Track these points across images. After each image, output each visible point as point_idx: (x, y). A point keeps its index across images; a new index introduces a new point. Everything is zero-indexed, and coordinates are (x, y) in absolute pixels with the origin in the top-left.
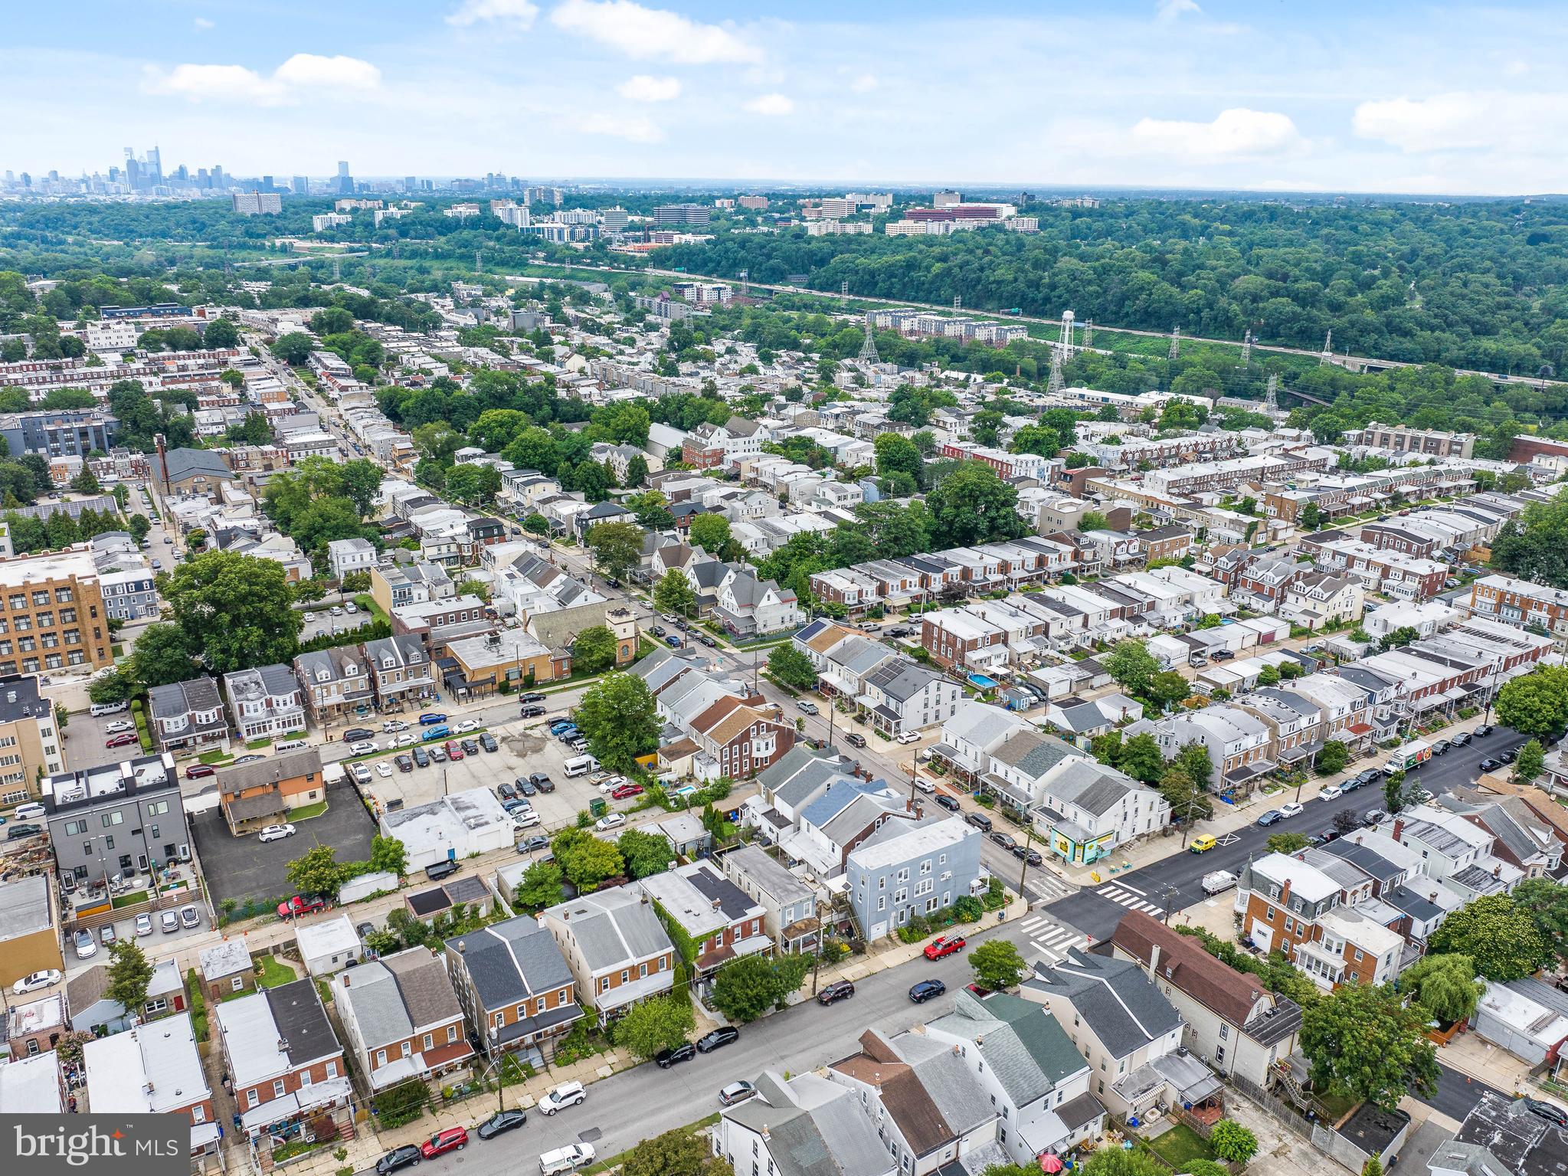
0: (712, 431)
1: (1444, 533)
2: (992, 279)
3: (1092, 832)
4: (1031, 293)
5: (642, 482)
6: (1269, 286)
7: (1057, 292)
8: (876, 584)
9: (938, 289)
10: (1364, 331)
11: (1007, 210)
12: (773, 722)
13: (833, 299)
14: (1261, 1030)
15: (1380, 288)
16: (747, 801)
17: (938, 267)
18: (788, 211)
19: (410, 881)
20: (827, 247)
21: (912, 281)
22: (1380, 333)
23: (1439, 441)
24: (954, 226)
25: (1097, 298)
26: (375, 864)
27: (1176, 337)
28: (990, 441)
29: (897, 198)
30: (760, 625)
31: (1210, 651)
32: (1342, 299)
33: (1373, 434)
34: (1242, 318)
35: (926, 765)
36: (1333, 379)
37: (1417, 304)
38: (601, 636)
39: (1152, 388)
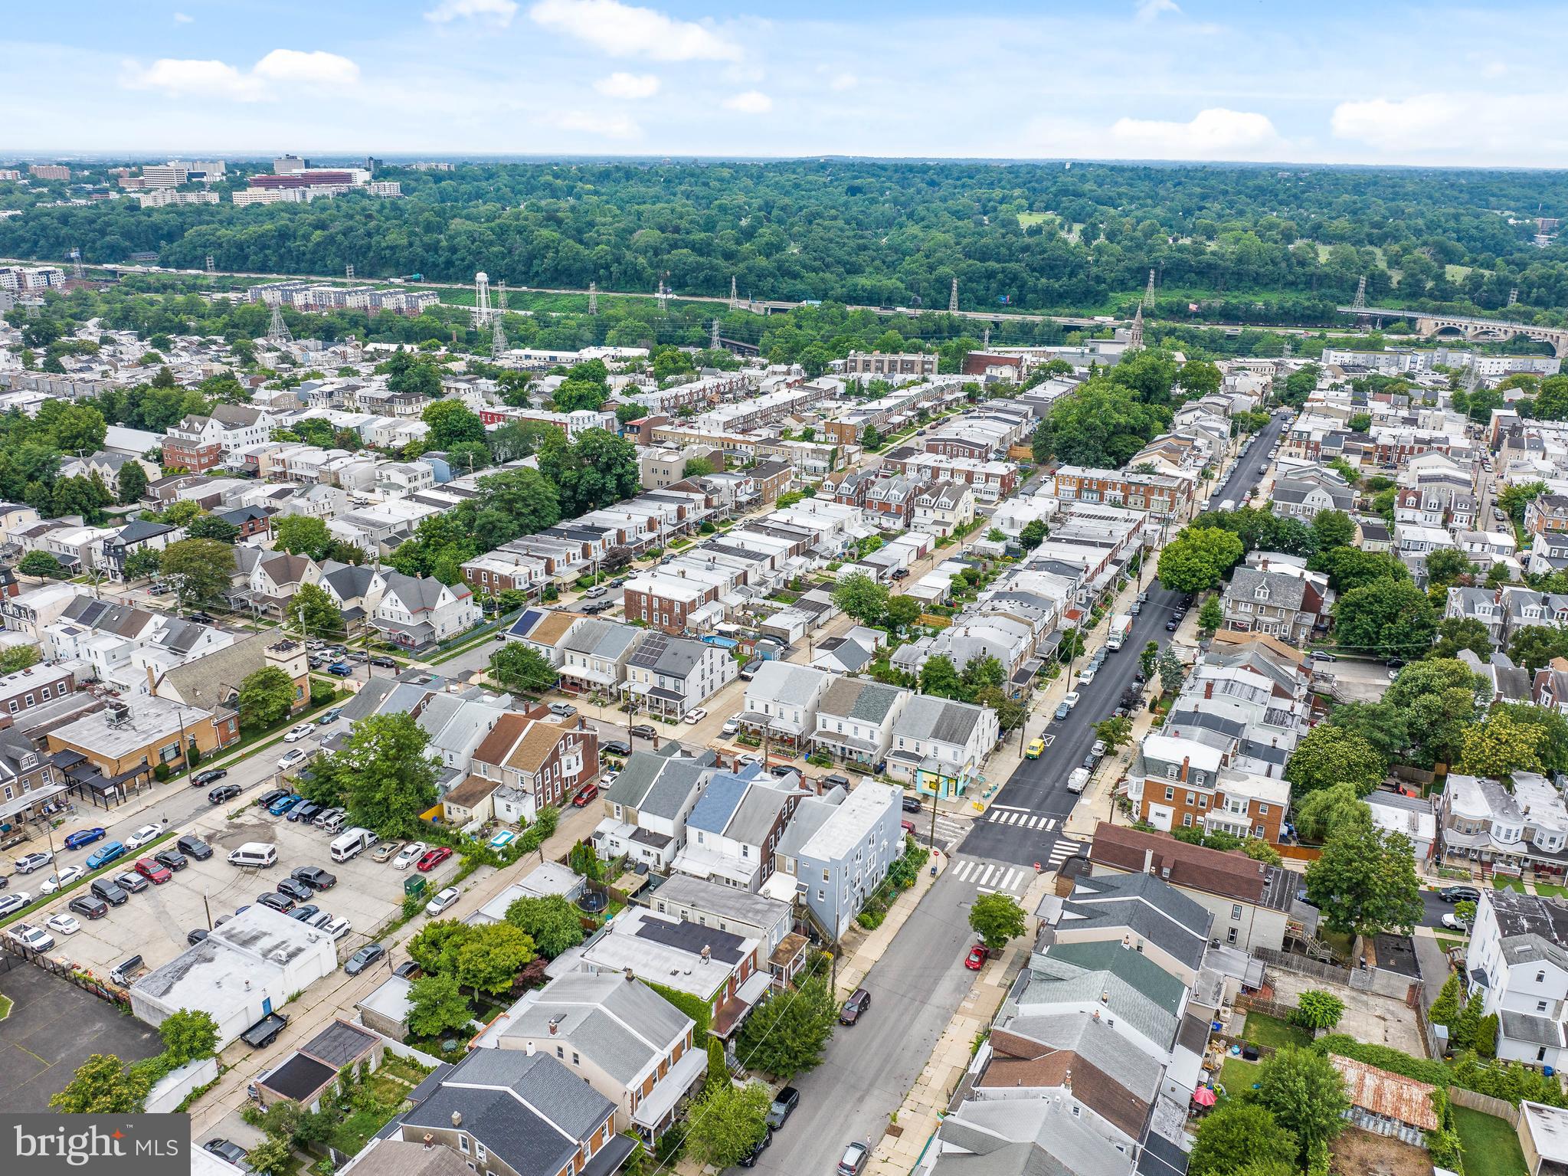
0: (204, 424)
1: (992, 437)
2: (384, 244)
3: (958, 762)
4: (431, 258)
5: (144, 494)
6: (667, 239)
7: (459, 255)
8: (543, 564)
9: (323, 259)
10: (761, 276)
11: (361, 177)
12: (577, 730)
13: (197, 277)
14: (1272, 899)
15: (761, 236)
16: (600, 828)
17: (318, 235)
18: (99, 182)
19: (228, 1060)
20: (174, 220)
21: (290, 251)
22: (774, 276)
23: (912, 362)
24: (313, 192)
25: (503, 259)
26: (177, 1055)
27: (592, 293)
28: (522, 402)
29: (231, 167)
30: (438, 632)
31: (890, 571)
32: (734, 247)
33: (855, 361)
34: (650, 271)
35: (734, 739)
36: (747, 323)
37: (794, 249)
38: (271, 680)
39: (588, 344)
